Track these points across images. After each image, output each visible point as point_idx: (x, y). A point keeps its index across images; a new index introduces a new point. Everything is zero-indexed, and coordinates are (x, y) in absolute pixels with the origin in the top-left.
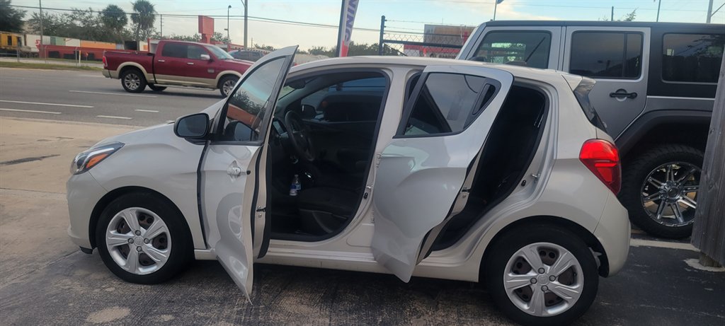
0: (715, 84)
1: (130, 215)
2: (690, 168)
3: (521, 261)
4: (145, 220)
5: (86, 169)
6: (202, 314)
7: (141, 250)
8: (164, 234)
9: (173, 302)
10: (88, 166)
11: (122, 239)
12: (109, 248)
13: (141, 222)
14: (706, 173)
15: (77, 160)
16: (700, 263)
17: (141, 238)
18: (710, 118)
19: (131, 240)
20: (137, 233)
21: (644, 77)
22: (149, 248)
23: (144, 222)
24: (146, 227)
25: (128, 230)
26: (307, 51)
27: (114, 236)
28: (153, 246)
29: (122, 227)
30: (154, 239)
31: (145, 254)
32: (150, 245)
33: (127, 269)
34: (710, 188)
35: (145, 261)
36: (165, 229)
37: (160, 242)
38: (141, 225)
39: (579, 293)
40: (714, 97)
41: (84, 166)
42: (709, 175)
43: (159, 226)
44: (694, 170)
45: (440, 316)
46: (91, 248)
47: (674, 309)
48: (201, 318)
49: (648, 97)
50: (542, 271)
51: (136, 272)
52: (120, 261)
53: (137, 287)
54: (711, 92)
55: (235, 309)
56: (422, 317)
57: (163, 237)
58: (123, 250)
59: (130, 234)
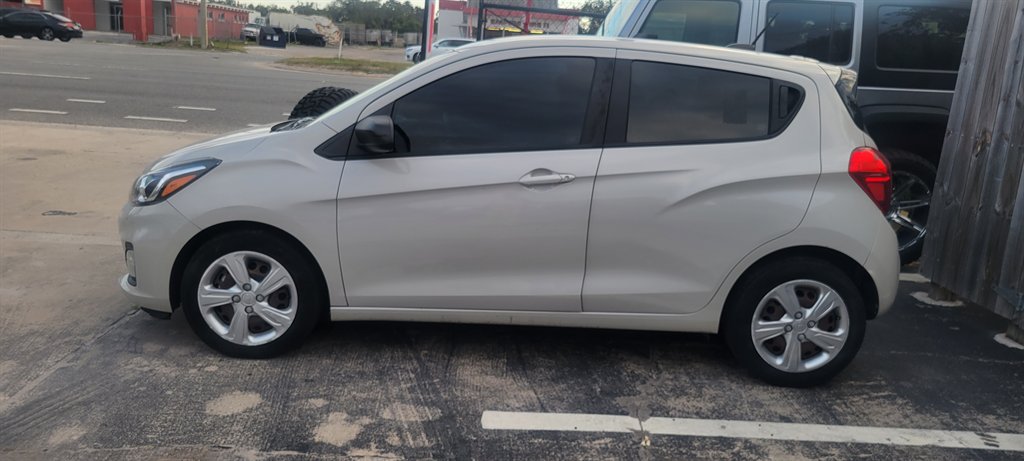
0: (955, 72)
1: (235, 262)
2: (908, 178)
3: (773, 304)
4: (258, 268)
5: (162, 197)
6: (364, 395)
7: (252, 311)
8: (286, 288)
9: (312, 381)
10: (164, 194)
11: (222, 297)
12: (203, 310)
13: (251, 272)
14: (942, 185)
15: (143, 185)
16: (929, 296)
17: (251, 294)
18: (948, 117)
19: (236, 298)
20: (246, 287)
21: (856, 61)
22: (264, 308)
23: (256, 271)
24: (259, 279)
25: (231, 283)
26: (288, 9)
27: (210, 293)
28: (270, 304)
29: (222, 279)
30: (270, 295)
31: (258, 317)
32: (265, 304)
33: (231, 339)
34: (947, 204)
35: (258, 325)
36: (288, 280)
37: (280, 299)
38: (251, 276)
39: (843, 340)
40: (953, 89)
41: (157, 194)
42: (946, 188)
43: (279, 276)
44: (913, 181)
45: (668, 379)
46: (170, 311)
47: (929, 354)
48: (365, 400)
49: (859, 88)
50: (799, 315)
51: (245, 343)
52: (221, 329)
53: (248, 363)
54: (950, 83)
55: (403, 386)
56: (648, 383)
57: (283, 291)
58: (224, 313)
59: (235, 290)
